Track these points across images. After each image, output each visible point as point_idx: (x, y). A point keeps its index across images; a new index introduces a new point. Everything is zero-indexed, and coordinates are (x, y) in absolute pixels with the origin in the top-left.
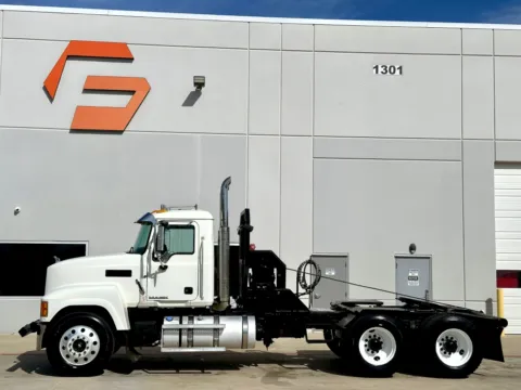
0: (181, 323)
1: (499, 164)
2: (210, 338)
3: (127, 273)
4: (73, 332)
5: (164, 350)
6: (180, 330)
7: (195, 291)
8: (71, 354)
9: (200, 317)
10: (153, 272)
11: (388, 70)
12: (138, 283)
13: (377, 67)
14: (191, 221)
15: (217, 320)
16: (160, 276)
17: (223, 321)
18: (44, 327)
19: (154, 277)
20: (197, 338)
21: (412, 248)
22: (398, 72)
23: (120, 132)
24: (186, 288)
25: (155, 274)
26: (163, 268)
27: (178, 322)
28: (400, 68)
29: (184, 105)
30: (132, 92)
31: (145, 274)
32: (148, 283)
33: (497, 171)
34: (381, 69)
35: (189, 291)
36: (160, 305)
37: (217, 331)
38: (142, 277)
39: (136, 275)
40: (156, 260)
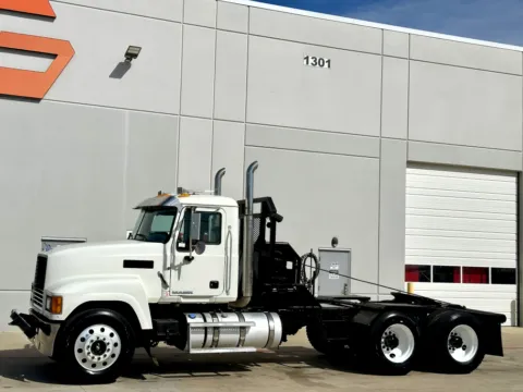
0: (205, 320)
1: (411, 164)
2: (236, 337)
3: (149, 264)
4: (91, 332)
5: (193, 351)
6: (206, 328)
7: (221, 285)
8: (89, 358)
9: (225, 314)
10: (177, 263)
11: (319, 62)
12: (161, 276)
13: (307, 58)
14: (218, 207)
15: (241, 317)
16: (184, 268)
17: (248, 318)
18: (58, 326)
19: (179, 269)
20: (223, 337)
21: (334, 242)
22: (326, 64)
23: (37, 100)
24: (211, 283)
25: (180, 266)
26: (188, 259)
27: (201, 320)
28: (329, 61)
29: (111, 76)
30: (54, 56)
31: (168, 265)
32: (171, 276)
33: (409, 170)
34: (311, 61)
35: (214, 285)
36: (183, 301)
37: (243, 329)
38: (165, 268)
39: (158, 266)
40: (180, 249)
